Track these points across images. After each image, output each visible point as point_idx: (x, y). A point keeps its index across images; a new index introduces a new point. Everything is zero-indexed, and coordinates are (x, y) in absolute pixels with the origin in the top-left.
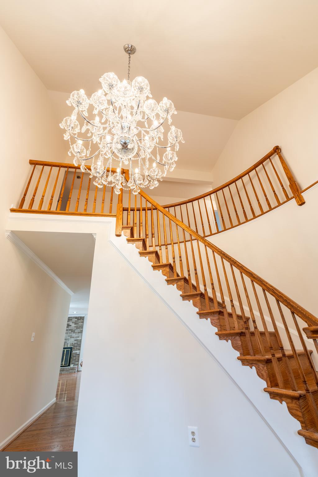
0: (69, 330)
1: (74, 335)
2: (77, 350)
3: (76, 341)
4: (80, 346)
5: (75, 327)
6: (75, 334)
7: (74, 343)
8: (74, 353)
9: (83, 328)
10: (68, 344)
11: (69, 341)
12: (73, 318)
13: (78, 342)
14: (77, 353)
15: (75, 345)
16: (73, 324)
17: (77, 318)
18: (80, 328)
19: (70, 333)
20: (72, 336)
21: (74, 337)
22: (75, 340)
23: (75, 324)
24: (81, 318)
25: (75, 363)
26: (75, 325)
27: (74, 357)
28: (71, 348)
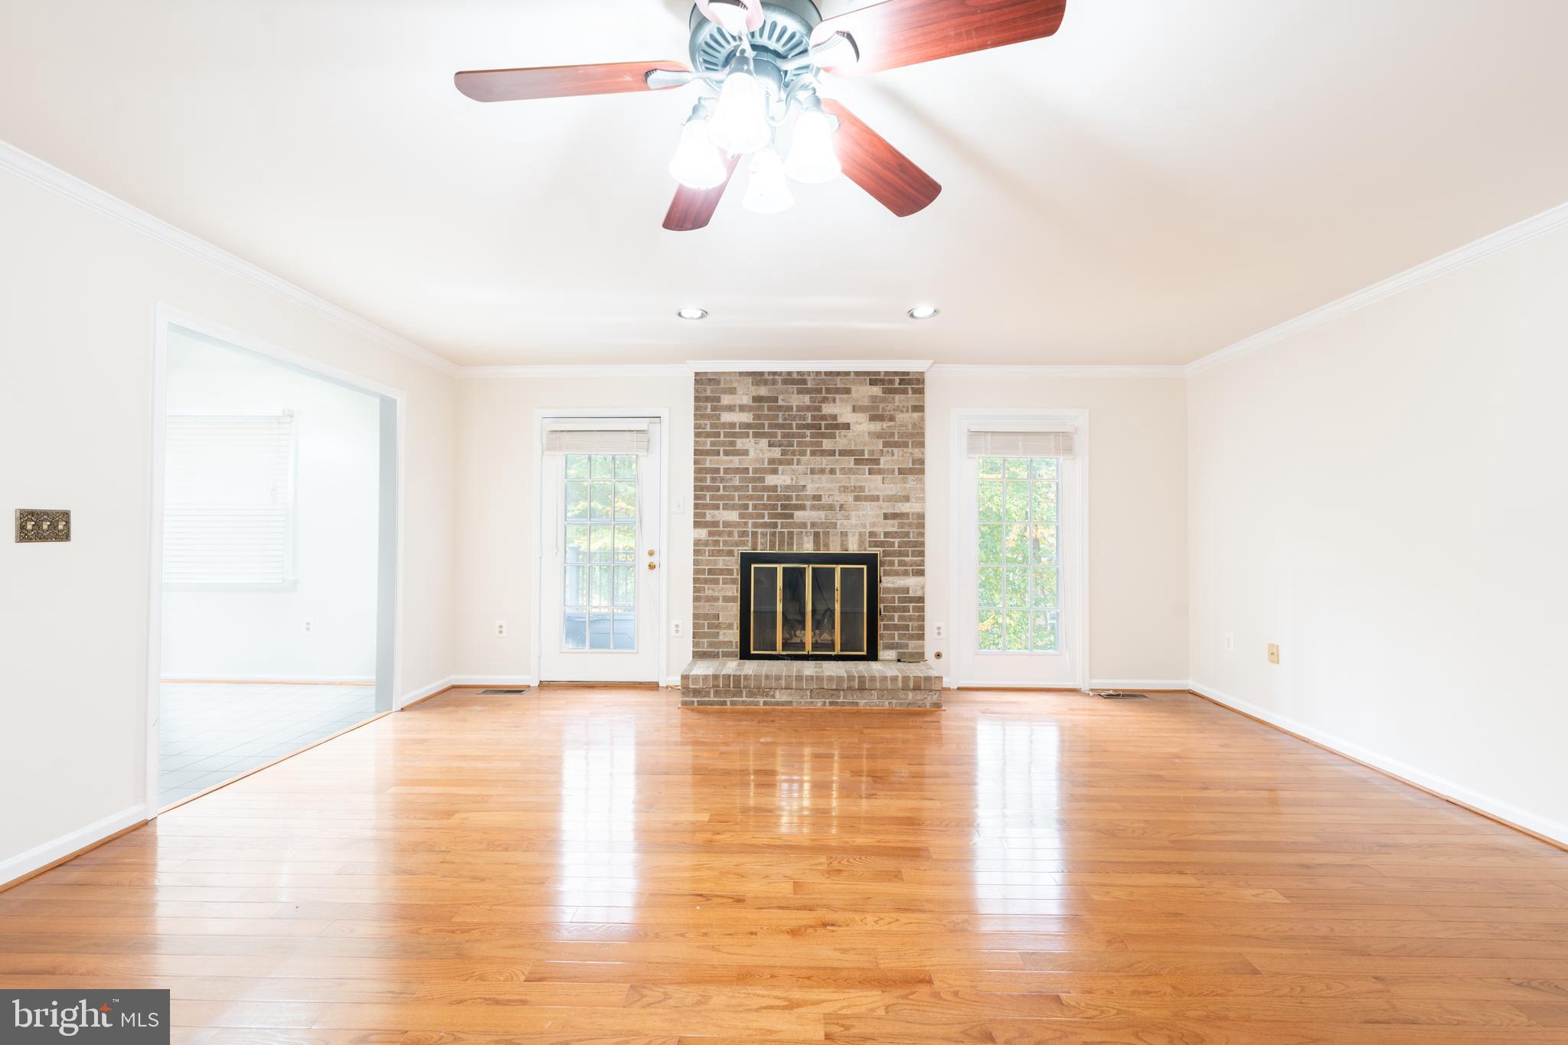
0: (844, 453)
1: (874, 484)
2: (906, 573)
3: (896, 522)
4: (922, 554)
5: (878, 435)
6: (879, 477)
7: (880, 530)
8: (888, 590)
9: (922, 445)
10: (844, 534)
11: (848, 518)
12: (854, 382)
13: (910, 525)
14: (907, 590)
15: (892, 544)
16: (862, 417)
17: (882, 382)
18: (905, 445)
19: (851, 471)
20: (862, 488)
21: (876, 499)
22: (886, 517)
23: (874, 418)
24: (910, 382)
25: (907, 646)
26: (876, 427)
27: (895, 609)
28: (871, 561)
